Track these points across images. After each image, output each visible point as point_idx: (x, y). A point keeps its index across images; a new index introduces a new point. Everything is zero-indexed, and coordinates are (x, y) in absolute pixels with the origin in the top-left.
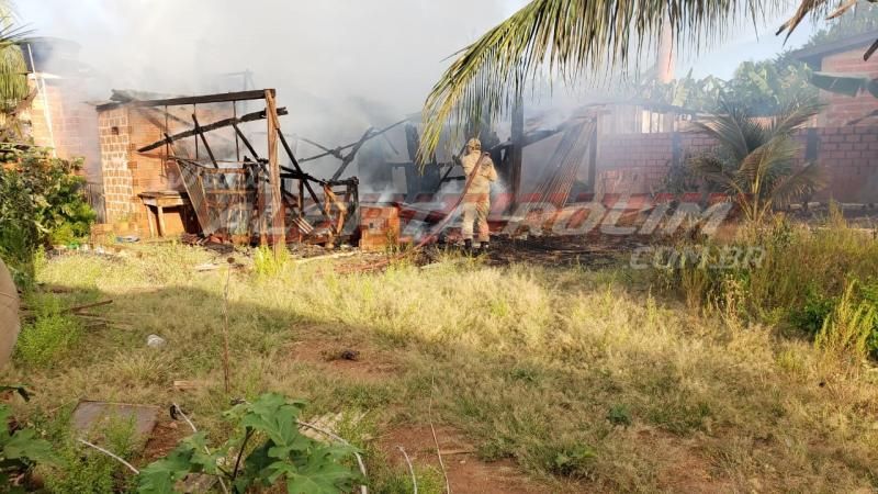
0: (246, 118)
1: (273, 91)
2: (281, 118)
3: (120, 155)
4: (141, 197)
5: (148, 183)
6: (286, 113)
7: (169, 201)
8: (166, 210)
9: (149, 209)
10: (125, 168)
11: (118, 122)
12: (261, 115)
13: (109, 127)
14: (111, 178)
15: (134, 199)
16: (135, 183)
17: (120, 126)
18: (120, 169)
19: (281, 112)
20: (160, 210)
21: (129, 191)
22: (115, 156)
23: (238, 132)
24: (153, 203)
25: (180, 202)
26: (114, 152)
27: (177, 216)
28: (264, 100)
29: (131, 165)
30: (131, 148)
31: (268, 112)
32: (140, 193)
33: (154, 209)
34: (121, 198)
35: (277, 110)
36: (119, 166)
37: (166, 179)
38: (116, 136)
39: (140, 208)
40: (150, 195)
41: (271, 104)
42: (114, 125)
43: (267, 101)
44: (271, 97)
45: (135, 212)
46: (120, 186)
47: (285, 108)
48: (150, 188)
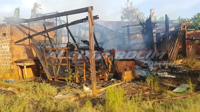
0: (73, 23)
1: (92, 7)
2: (95, 21)
3: (6, 45)
4: (16, 62)
5: (18, 56)
6: (98, 18)
7: (29, 63)
8: (28, 67)
9: (19, 67)
10: (8, 50)
11: (6, 31)
12: (86, 19)
13: (2, 34)
14: (1, 55)
15: (12, 63)
16: (13, 56)
17: (7, 32)
18: (5, 51)
19: (96, 17)
20: (25, 67)
21: (10, 60)
22: (4, 45)
23: (69, 31)
24: (21, 64)
25: (33, 63)
26: (4, 44)
27: (30, 69)
28: (87, 12)
29: (11, 49)
30: (12, 41)
31: (89, 18)
32: (15, 60)
33: (22, 67)
34: (6, 63)
35: (94, 17)
36: (5, 49)
37: (26, 54)
38: (5, 37)
39: (15, 67)
40: (20, 61)
41: (90, 14)
42: (4, 33)
43: (89, 12)
44: (91, 10)
45: (12, 69)
46: (6, 58)
47: (98, 16)
48: (19, 58)
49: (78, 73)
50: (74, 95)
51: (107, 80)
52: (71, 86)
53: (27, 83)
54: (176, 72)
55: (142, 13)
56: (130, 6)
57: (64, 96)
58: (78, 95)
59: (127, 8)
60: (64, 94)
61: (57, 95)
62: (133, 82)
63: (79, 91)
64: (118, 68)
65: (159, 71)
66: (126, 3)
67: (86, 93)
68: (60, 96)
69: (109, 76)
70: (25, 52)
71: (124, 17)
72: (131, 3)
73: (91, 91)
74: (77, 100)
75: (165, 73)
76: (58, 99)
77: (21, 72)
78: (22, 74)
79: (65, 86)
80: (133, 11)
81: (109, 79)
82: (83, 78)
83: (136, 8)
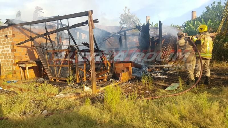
0: (74, 26)
1: (92, 11)
2: (95, 25)
3: (8, 47)
4: (18, 63)
5: (21, 58)
6: (98, 22)
7: (31, 65)
8: (29, 68)
9: (21, 68)
10: (10, 52)
11: (7, 33)
12: (86, 23)
13: (3, 36)
14: (3, 56)
15: (14, 64)
16: (15, 58)
17: (9, 34)
18: (7, 53)
19: (96, 21)
20: (27, 68)
21: (12, 61)
22: (6, 47)
23: (70, 34)
24: (23, 66)
25: (35, 65)
26: (5, 46)
27: (32, 71)
28: (88, 16)
29: (13, 51)
30: (13, 43)
31: (89, 22)
32: (17, 62)
33: (24, 69)
34: (8, 64)
35: (94, 20)
36: (7, 51)
37: (28, 56)
38: (6, 39)
39: (17, 68)
40: (22, 62)
41: (91, 18)
42: (6, 35)
43: (89, 16)
44: (91, 14)
45: (14, 70)
46: (8, 59)
47: (97, 19)
48: (21, 60)
49: (78, 74)
50: (74, 95)
51: (106, 80)
52: (72, 86)
53: (29, 84)
54: (168, 73)
55: (139, 19)
56: (127, 13)
57: (65, 96)
58: (78, 94)
59: (125, 14)
60: (65, 94)
61: (58, 95)
62: (129, 82)
63: (79, 91)
64: (116, 69)
65: (153, 72)
66: (124, 10)
67: (86, 93)
68: (61, 95)
69: (108, 77)
70: (27, 54)
71: (122, 22)
72: (129, 10)
73: (91, 90)
74: (78, 99)
75: (158, 74)
76: (59, 98)
77: (23, 73)
78: (24, 75)
79: (66, 86)
80: (130, 18)
81: (108, 80)
82: (83, 78)
83: (134, 14)
